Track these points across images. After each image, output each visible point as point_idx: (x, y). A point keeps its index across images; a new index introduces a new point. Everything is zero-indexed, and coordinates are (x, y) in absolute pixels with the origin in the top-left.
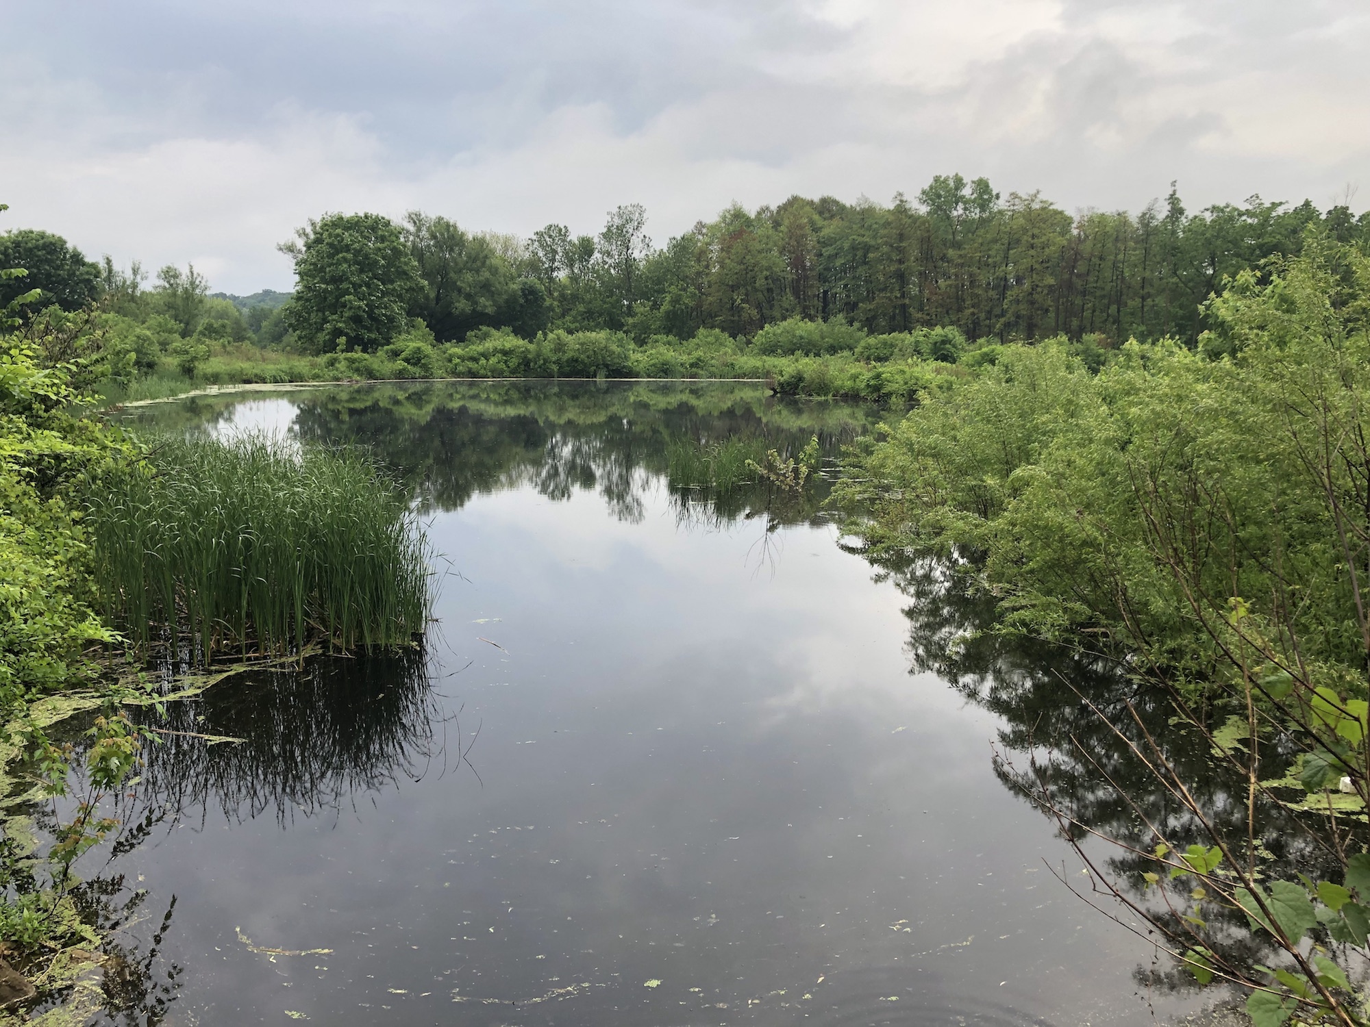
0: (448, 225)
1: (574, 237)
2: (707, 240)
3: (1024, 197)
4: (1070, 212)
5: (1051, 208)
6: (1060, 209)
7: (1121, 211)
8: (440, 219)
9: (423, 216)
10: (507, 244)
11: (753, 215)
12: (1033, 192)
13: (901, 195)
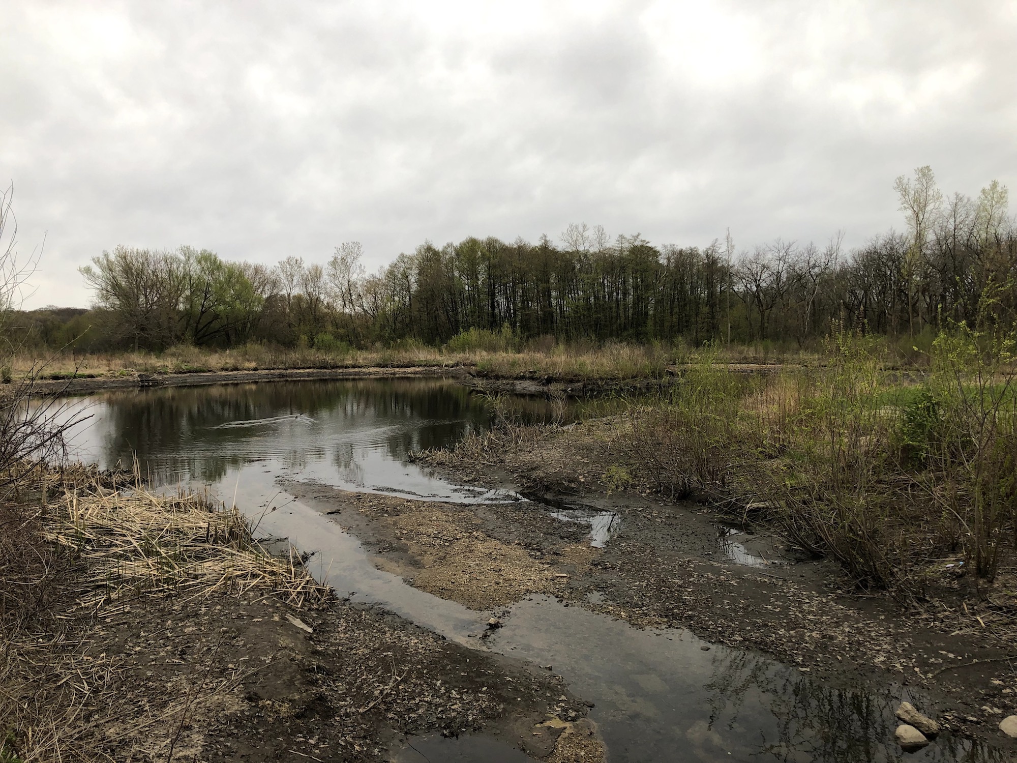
0: (211, 255)
1: (307, 265)
2: (408, 266)
3: (628, 237)
4: (659, 248)
5: (648, 245)
6: (653, 246)
7: (693, 247)
8: (205, 251)
9: (192, 248)
10: (257, 271)
11: (441, 250)
12: (635, 234)
13: (545, 236)
